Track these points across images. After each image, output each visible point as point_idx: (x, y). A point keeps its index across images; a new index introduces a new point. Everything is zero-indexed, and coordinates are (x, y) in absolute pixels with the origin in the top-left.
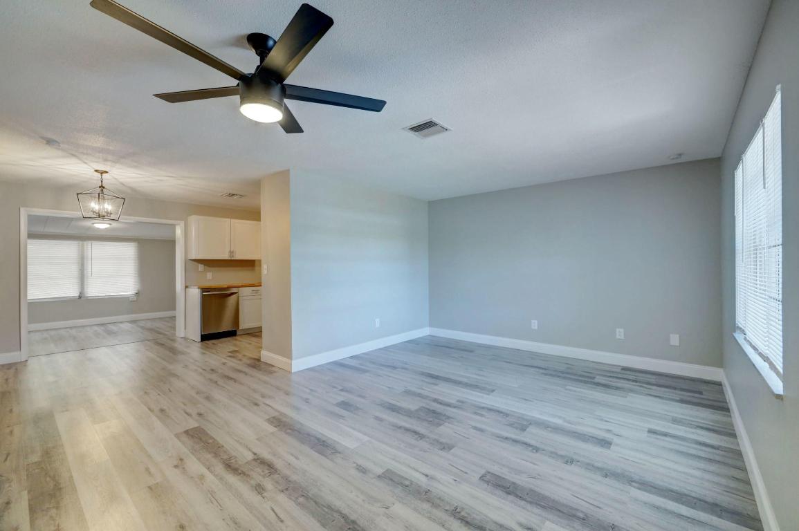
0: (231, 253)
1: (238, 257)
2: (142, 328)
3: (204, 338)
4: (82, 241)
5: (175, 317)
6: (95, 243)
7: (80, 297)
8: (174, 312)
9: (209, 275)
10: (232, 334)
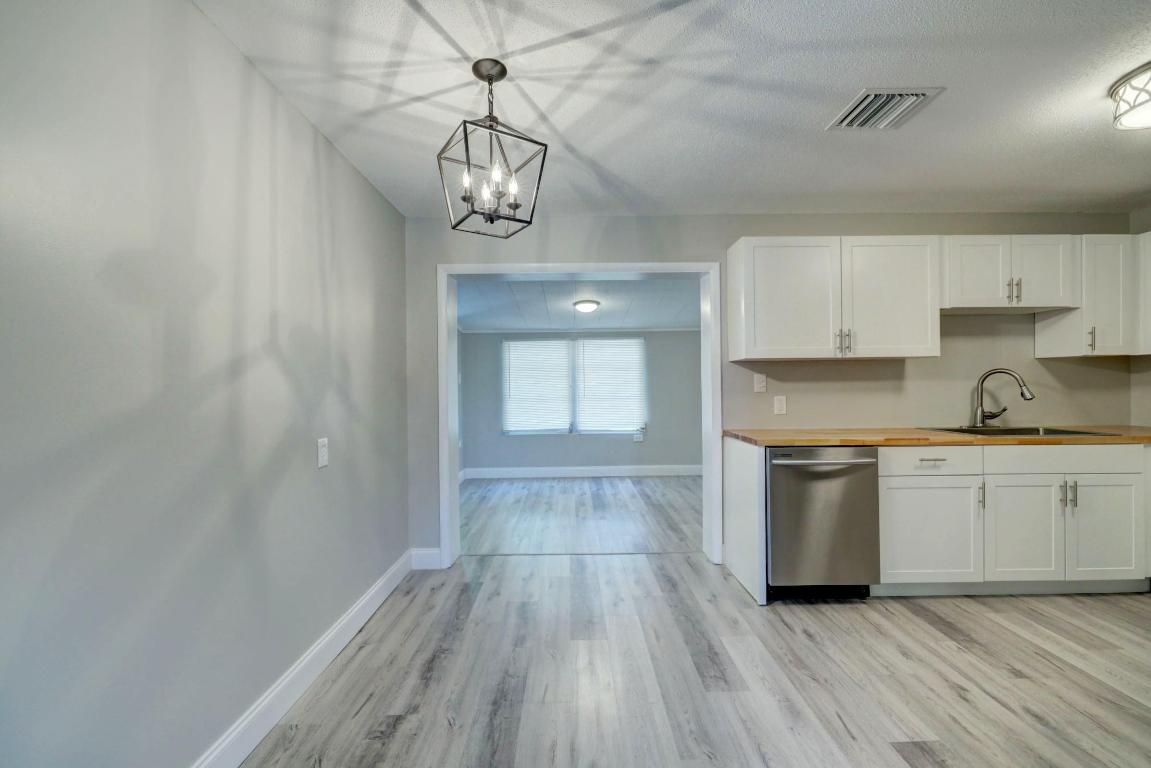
0: (844, 337)
1: (863, 350)
2: (646, 497)
3: (777, 594)
4: (573, 340)
5: (700, 477)
6: (587, 342)
7: (571, 431)
8: (699, 466)
9: (779, 404)
10: (854, 594)
